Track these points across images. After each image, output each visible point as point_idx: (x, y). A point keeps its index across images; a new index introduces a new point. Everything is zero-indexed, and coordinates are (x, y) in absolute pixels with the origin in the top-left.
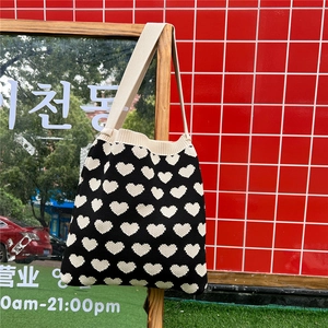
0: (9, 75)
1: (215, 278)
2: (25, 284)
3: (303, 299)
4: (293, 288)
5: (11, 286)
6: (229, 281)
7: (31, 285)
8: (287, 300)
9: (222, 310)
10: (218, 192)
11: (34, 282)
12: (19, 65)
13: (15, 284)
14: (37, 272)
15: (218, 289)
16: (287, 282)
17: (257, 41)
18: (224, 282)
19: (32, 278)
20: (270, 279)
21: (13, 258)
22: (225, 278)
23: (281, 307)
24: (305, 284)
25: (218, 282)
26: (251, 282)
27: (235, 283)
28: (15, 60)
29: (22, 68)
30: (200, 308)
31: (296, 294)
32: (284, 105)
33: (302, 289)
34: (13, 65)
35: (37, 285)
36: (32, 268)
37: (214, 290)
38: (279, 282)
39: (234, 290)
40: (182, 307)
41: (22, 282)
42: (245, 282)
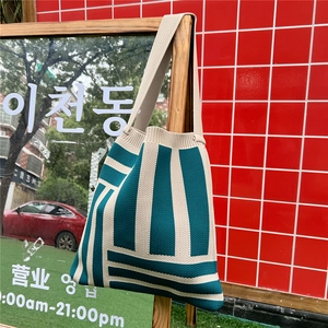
1: (256, 295)
2: (37, 286)
5: (26, 285)
6: (273, 301)
7: (42, 287)
11: (45, 284)
12: (98, 62)
13: (29, 284)
14: (48, 275)
15: (260, 308)
17: (313, 26)
18: (267, 301)
19: (44, 280)
20: (324, 306)
21: (28, 259)
22: (269, 297)
25: (260, 300)
26: (300, 306)
27: (280, 304)
28: (94, 57)
29: (100, 65)
30: (239, 326)
35: (47, 288)
36: (43, 270)
37: (255, 308)
39: (279, 312)
40: (219, 321)
41: (34, 283)
42: (291, 304)
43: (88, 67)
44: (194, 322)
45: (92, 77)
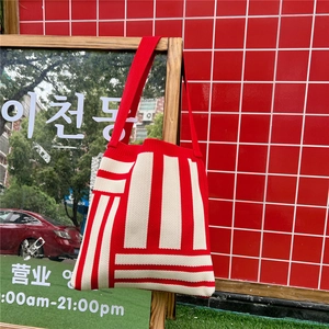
0: (48, 81)
1: (230, 287)
2: (38, 283)
3: (321, 314)
4: (311, 302)
5: (26, 283)
6: (244, 291)
7: (43, 284)
8: (304, 314)
9: (236, 319)
10: (234, 201)
11: (46, 281)
12: (58, 70)
13: (29, 282)
14: (49, 272)
15: (233, 298)
16: (305, 296)
17: (277, 49)
18: (239, 291)
19: (45, 277)
20: (287, 292)
21: (29, 258)
22: (241, 287)
23: (297, 321)
24: (324, 299)
25: (232, 291)
26: (267, 294)
27: (250, 293)
28: (54, 65)
29: (61, 73)
30: (214, 316)
31: (314, 309)
32: (304, 114)
33: (321, 304)
34: (53, 70)
35: (49, 284)
36: (44, 268)
37: (228, 298)
38: (296, 295)
39: (249, 301)
40: (196, 313)
41: (35, 280)
42: (260, 293)
43: (49, 74)
44: (174, 315)
45: (54, 84)
